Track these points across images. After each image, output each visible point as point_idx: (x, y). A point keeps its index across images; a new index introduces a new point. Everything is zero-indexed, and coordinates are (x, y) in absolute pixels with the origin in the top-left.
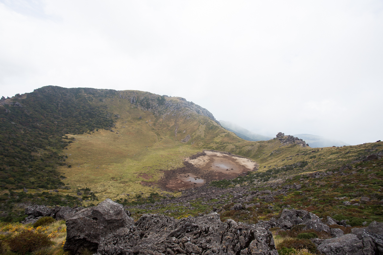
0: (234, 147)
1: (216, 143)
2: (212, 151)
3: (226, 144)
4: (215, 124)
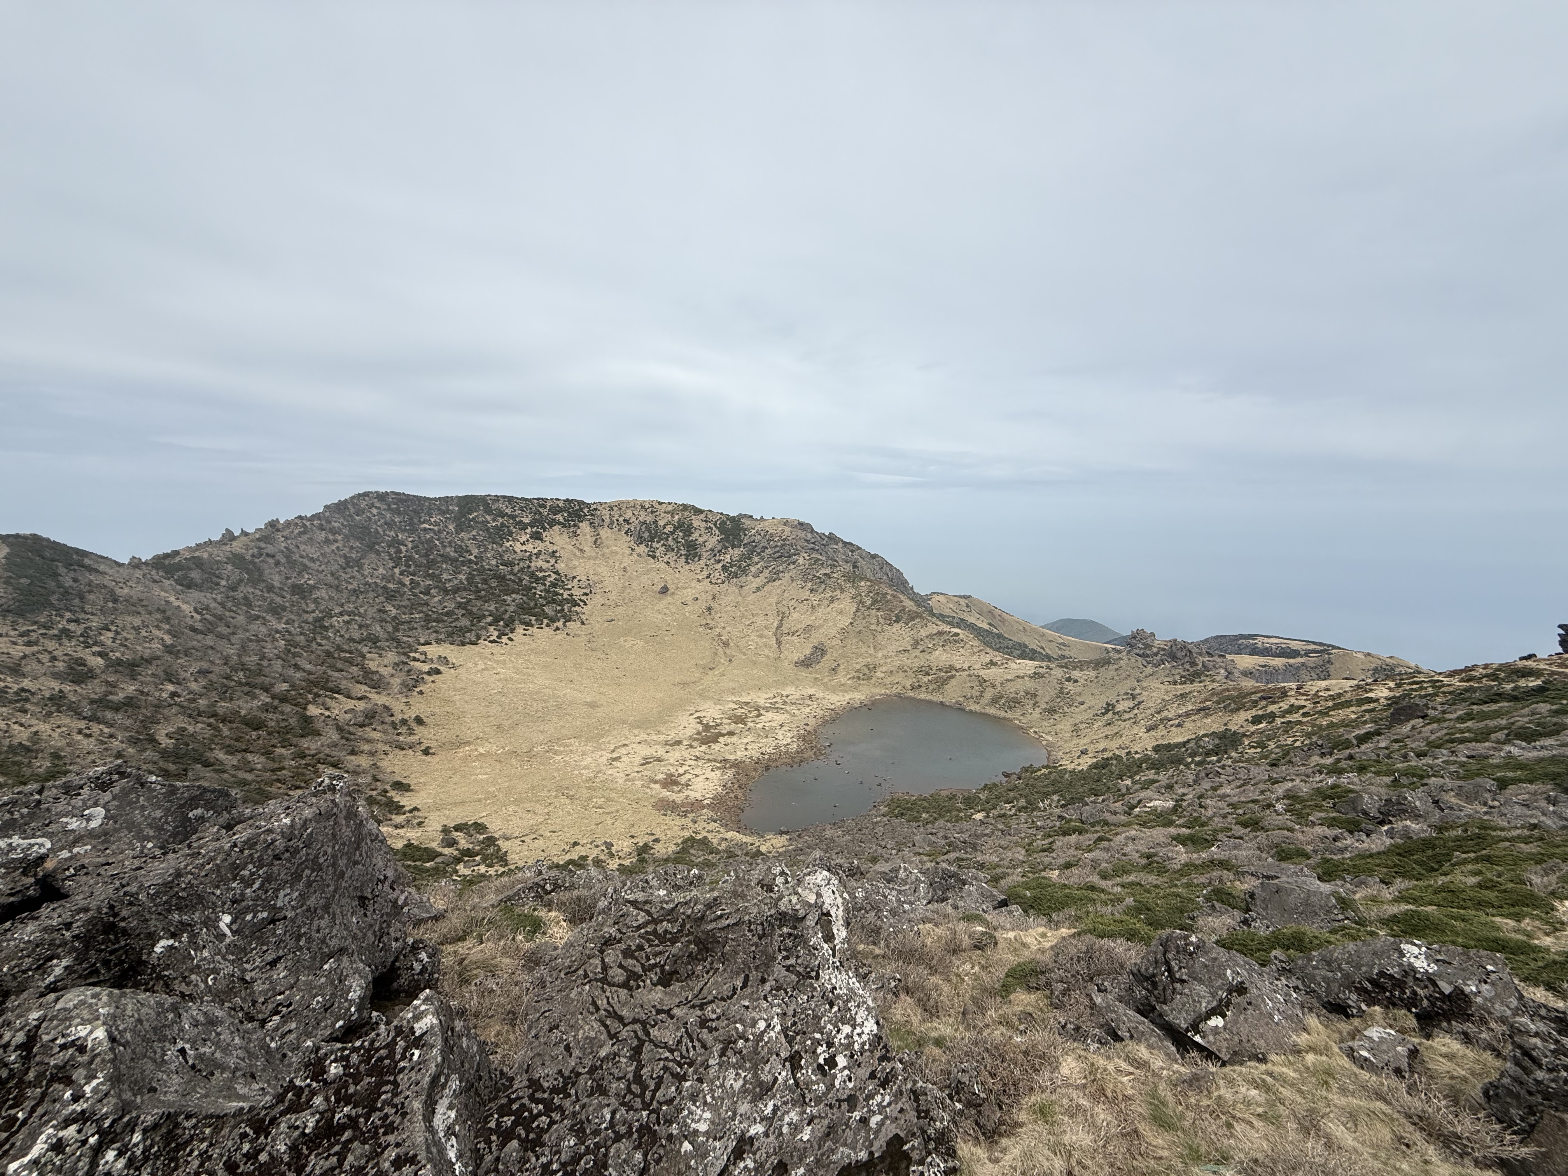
3: (947, 672)
4: (909, 604)
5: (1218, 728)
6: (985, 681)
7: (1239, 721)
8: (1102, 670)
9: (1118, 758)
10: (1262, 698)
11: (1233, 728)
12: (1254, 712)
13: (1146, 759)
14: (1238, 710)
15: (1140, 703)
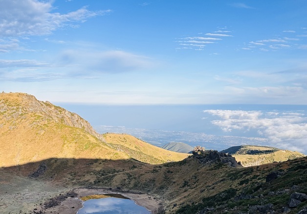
0: (126, 177)
1: (95, 173)
2: (88, 188)
3: (112, 173)
4: (92, 140)
5: (227, 188)
6: (131, 176)
7: (235, 184)
8: (183, 166)
9: (188, 206)
10: (244, 173)
11: (233, 187)
12: (241, 180)
13: (200, 205)
14: (235, 179)
15: (198, 180)
